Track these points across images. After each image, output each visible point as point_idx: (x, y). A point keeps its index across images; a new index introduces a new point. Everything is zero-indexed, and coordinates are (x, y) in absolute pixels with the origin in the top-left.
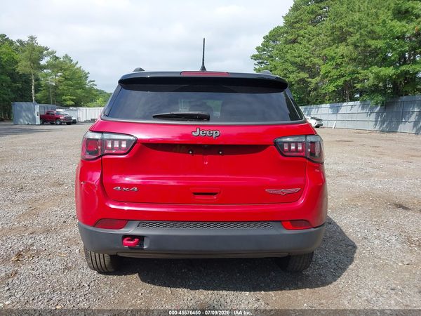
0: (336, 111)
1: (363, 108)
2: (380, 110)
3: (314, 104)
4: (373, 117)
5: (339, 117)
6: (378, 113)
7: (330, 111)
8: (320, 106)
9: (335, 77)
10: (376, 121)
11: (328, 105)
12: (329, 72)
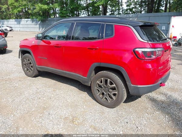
0: (19, 23)
1: (32, 22)
2: (40, 23)
3: (5, 19)
4: (38, 26)
5: (21, 26)
6: (40, 24)
7: (16, 23)
8: (9, 20)
9: (17, 6)
10: (40, 28)
11: (14, 20)
12: (13, 3)
